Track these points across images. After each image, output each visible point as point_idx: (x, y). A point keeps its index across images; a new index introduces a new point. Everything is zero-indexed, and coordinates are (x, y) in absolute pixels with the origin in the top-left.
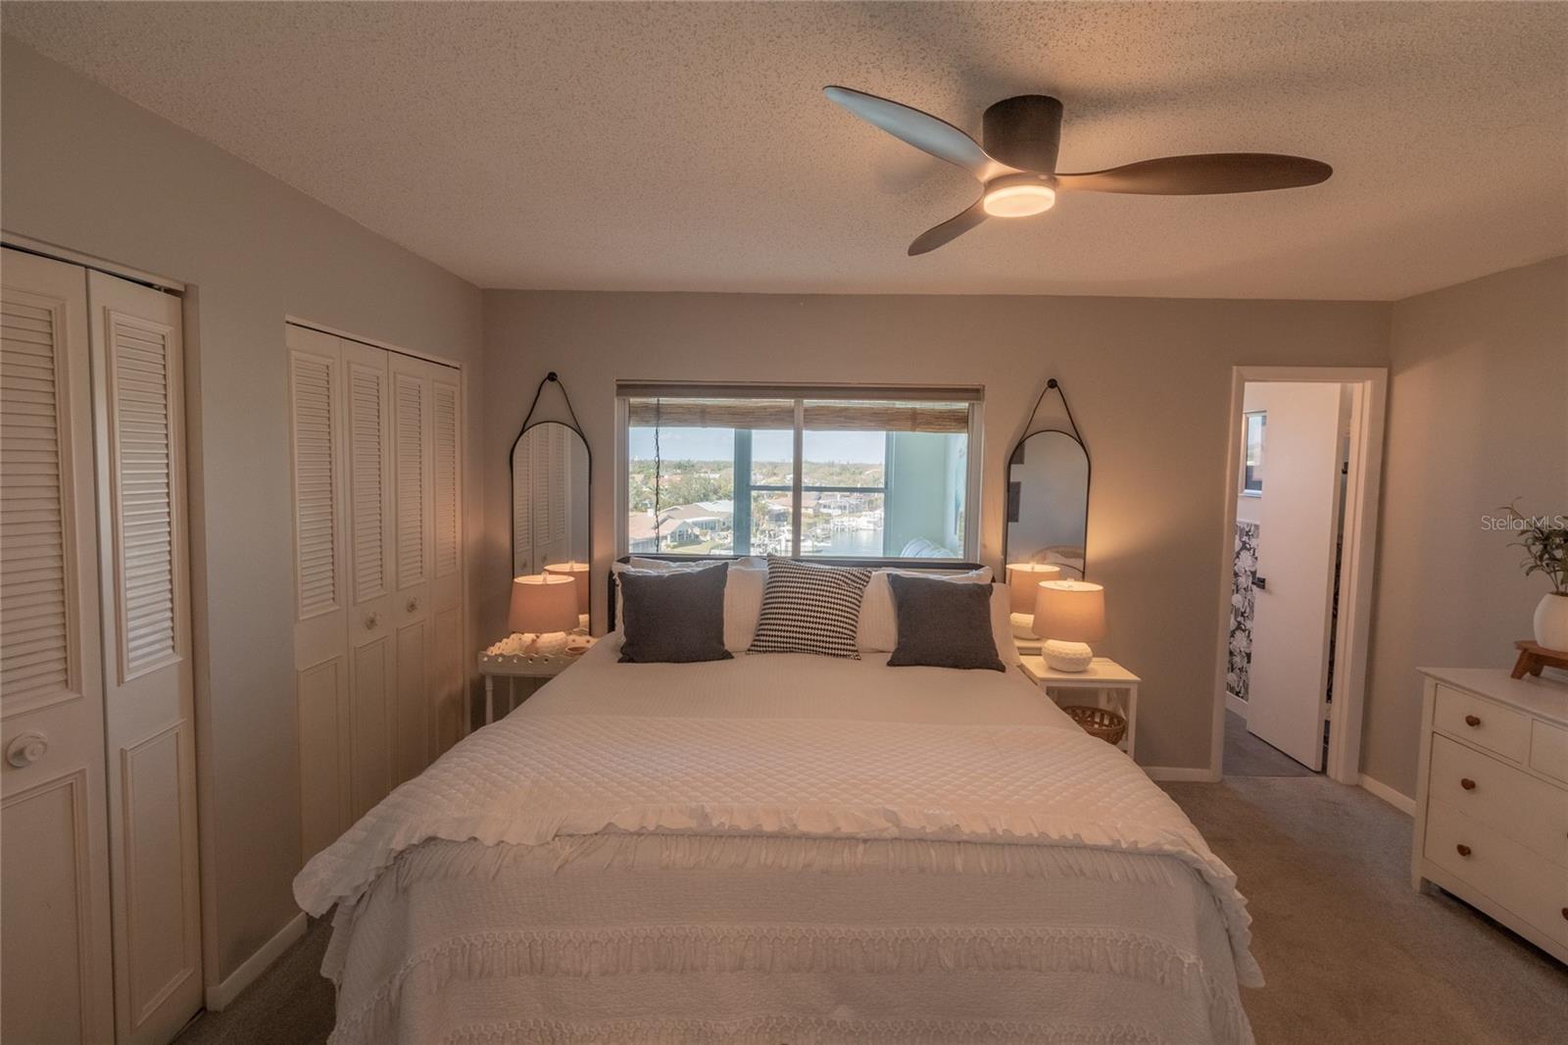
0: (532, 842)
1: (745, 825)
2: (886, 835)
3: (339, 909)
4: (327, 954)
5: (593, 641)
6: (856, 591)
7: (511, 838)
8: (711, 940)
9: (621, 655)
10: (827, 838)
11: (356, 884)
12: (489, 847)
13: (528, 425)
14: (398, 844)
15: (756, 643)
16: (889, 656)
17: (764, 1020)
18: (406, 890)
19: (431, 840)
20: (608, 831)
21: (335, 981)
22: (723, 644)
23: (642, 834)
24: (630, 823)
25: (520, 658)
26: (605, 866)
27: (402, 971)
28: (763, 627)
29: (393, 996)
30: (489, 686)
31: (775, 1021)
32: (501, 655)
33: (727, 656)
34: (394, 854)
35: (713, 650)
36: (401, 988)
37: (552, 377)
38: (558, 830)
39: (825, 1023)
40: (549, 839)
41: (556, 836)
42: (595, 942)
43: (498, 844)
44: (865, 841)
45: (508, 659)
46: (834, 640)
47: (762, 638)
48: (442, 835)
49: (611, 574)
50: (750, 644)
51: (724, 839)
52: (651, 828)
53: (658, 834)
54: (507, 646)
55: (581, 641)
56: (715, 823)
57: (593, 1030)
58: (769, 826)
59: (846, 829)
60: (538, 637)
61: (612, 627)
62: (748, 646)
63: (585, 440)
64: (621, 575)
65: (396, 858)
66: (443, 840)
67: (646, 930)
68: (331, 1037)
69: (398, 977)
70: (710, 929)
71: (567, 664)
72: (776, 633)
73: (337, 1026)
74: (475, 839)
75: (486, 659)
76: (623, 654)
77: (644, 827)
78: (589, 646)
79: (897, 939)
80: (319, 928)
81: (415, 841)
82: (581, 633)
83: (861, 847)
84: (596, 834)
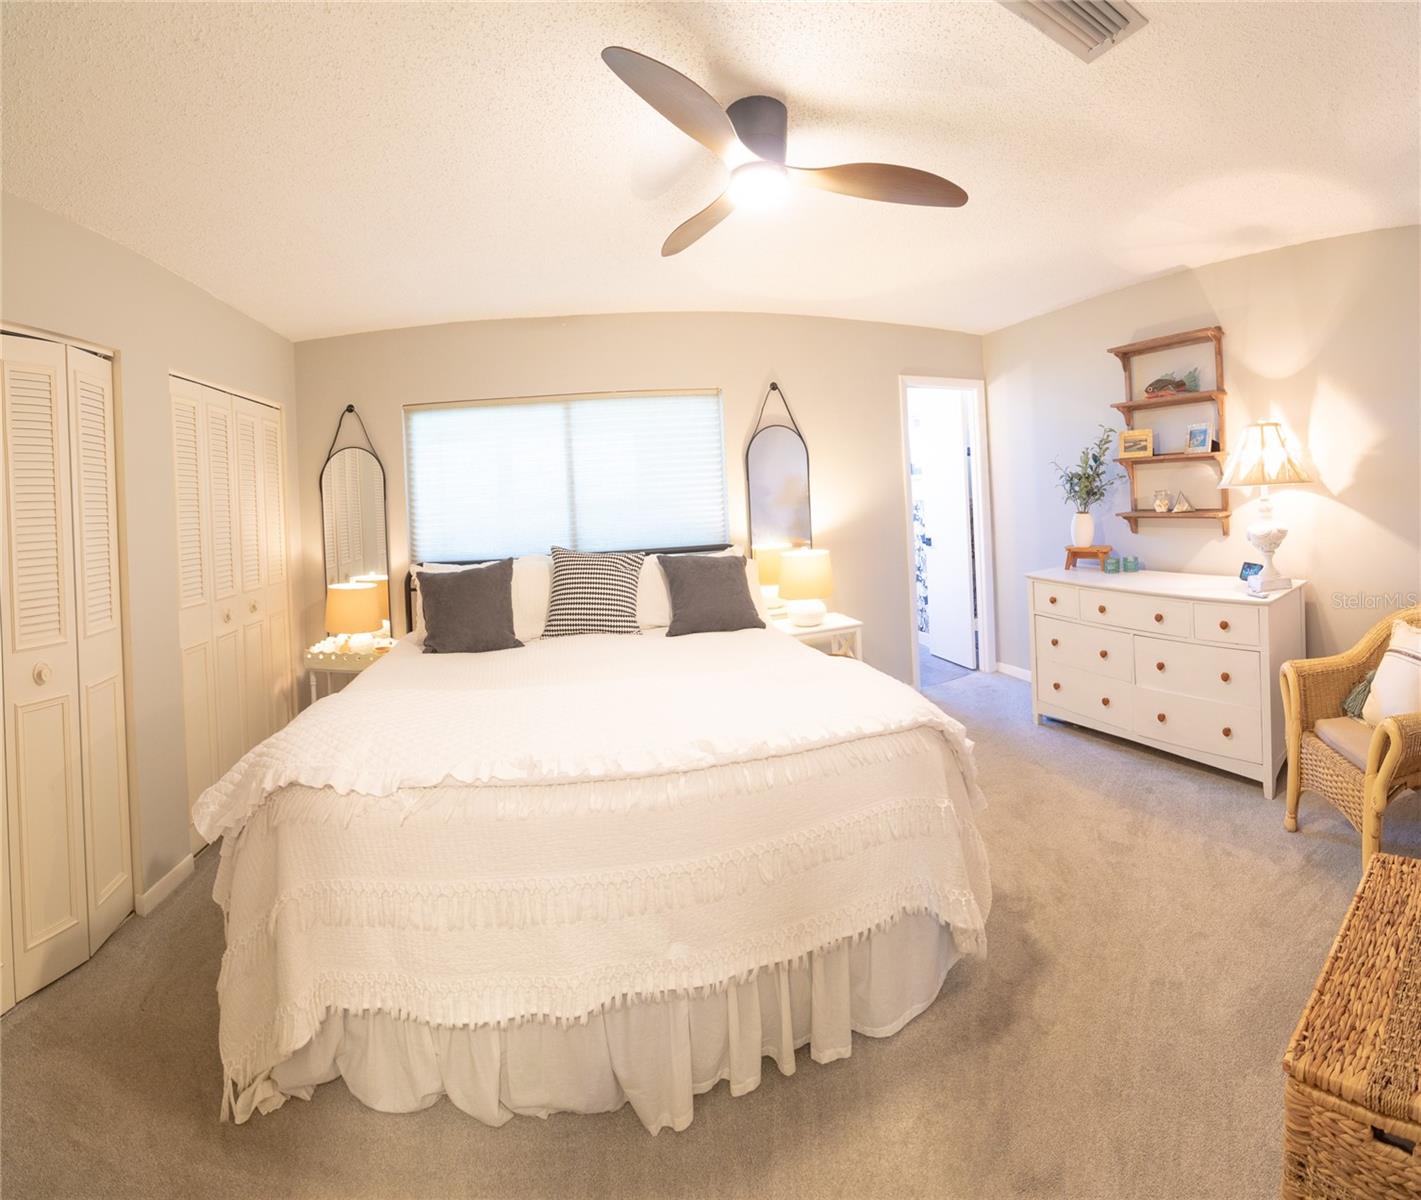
0: (378, 792)
1: (573, 772)
2: (704, 764)
3: (225, 841)
4: (216, 881)
5: (395, 642)
6: (633, 572)
7: (361, 789)
8: (550, 891)
9: (424, 648)
10: (650, 775)
11: (237, 817)
12: (342, 796)
13: (332, 453)
14: (269, 785)
15: (548, 628)
16: (667, 629)
17: (604, 971)
18: (276, 829)
19: (292, 784)
20: (446, 784)
21: (223, 907)
22: (513, 633)
23: (477, 787)
24: (464, 775)
25: (336, 655)
26: (447, 818)
27: (276, 906)
28: (553, 613)
29: (271, 926)
30: (313, 679)
31: (614, 970)
32: (321, 653)
33: (519, 644)
34: (265, 795)
35: (503, 639)
36: (277, 921)
37: (350, 409)
38: (401, 783)
39: (661, 964)
40: (395, 790)
41: (399, 788)
42: (442, 895)
43: (348, 794)
44: (685, 772)
45: (327, 656)
46: (618, 618)
47: (553, 623)
48: (302, 781)
49: (409, 576)
50: (543, 628)
51: (553, 788)
52: (485, 779)
53: (490, 786)
54: (326, 646)
55: (385, 643)
56: (545, 771)
57: (444, 986)
58: (596, 771)
59: (668, 764)
60: (349, 637)
61: (410, 629)
62: (542, 632)
63: (379, 461)
64: (419, 575)
65: (266, 798)
66: (302, 786)
67: (486, 883)
68: (224, 955)
69: (274, 910)
70: (549, 881)
71: (376, 659)
72: (566, 617)
73: (229, 947)
74: (331, 787)
75: (309, 656)
76: (426, 646)
77: (478, 779)
78: (392, 646)
79: (722, 864)
80: (208, 853)
81: (282, 783)
82: (383, 636)
83: (683, 779)
84: (435, 787)
